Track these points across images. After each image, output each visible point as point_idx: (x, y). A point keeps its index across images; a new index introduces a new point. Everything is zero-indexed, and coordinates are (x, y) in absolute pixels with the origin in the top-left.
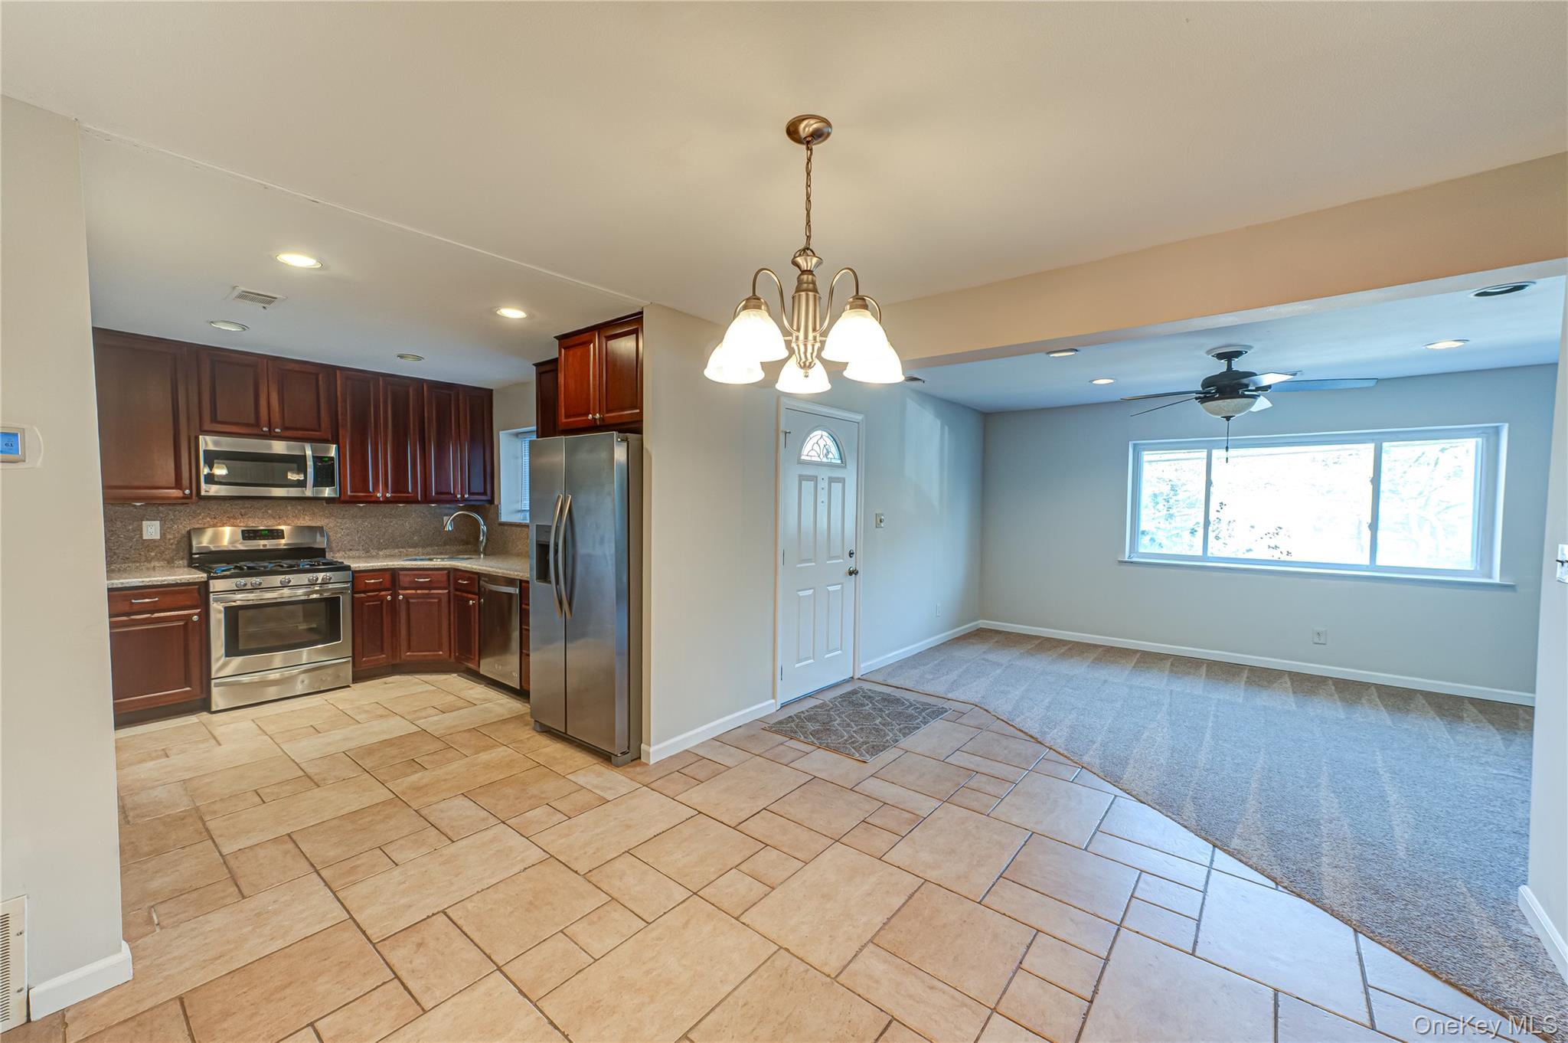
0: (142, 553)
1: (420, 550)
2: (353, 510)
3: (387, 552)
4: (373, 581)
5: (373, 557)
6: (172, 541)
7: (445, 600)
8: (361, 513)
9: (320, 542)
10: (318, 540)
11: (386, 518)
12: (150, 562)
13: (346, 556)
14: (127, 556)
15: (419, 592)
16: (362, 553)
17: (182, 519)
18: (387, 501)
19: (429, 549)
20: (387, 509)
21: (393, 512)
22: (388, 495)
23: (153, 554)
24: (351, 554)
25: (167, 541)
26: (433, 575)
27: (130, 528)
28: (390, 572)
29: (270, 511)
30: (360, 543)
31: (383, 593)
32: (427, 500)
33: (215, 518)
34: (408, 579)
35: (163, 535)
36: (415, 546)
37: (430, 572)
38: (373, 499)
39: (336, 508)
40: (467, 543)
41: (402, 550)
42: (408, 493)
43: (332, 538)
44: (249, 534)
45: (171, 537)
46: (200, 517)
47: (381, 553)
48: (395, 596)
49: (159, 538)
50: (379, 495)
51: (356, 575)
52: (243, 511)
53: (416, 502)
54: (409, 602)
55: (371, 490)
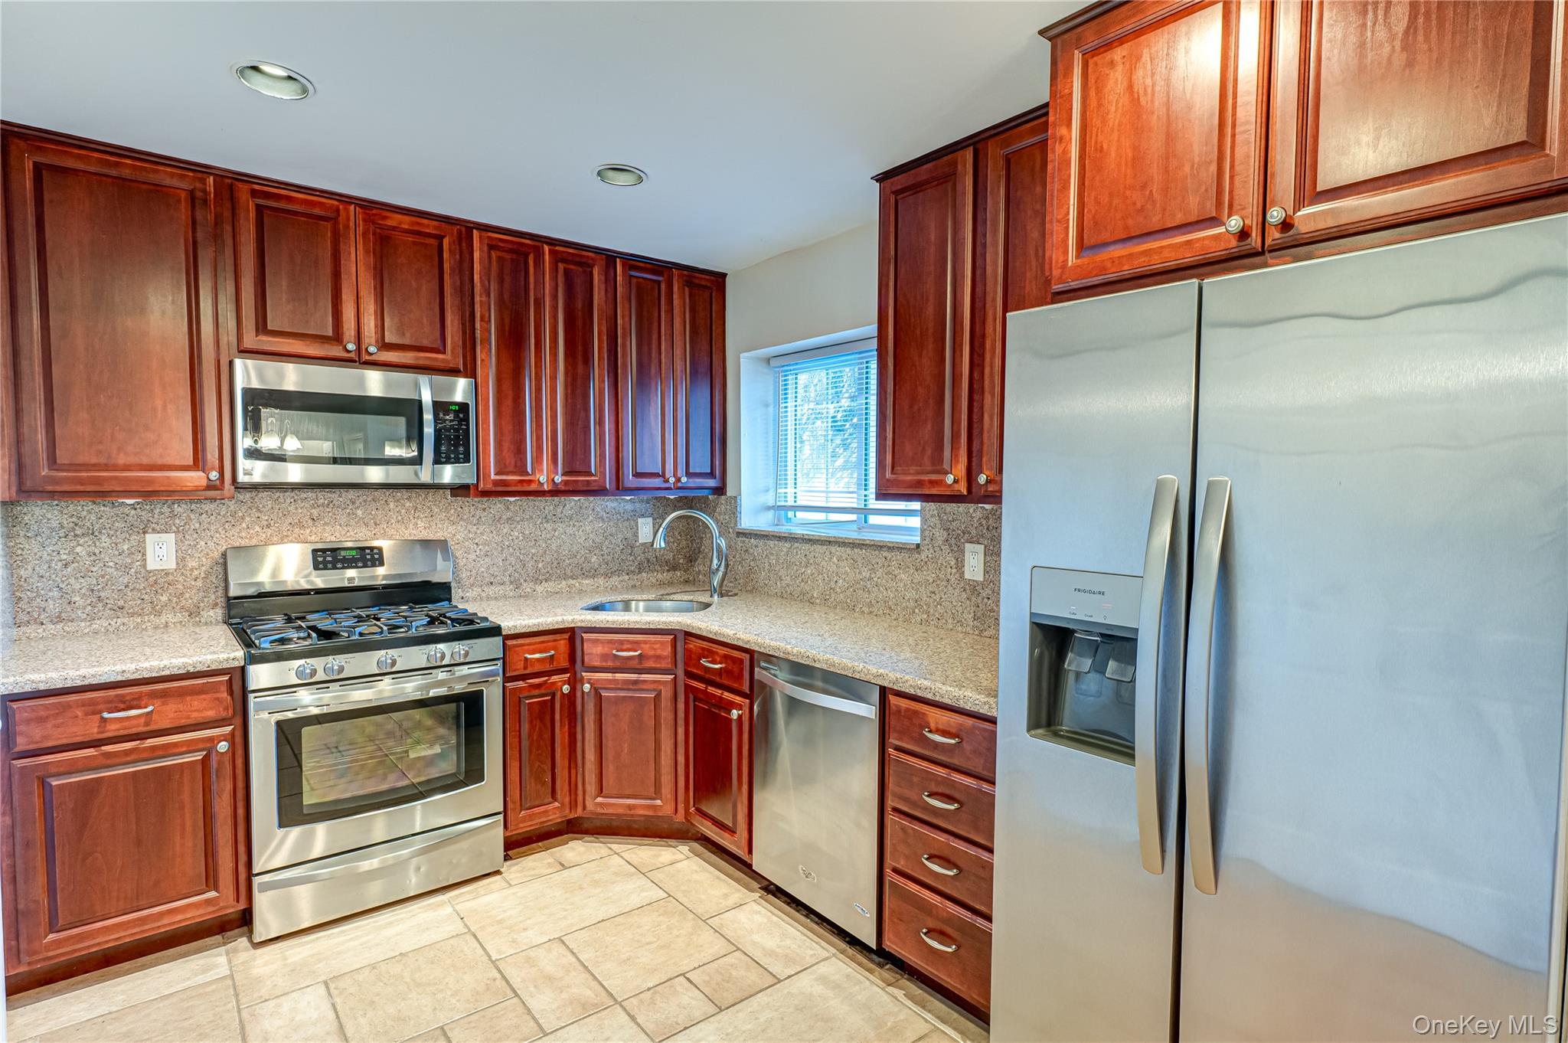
0: (146, 597)
1: (601, 581)
2: (497, 505)
3: (550, 586)
4: (537, 656)
5: (526, 596)
6: (196, 573)
7: (667, 693)
8: (509, 514)
9: (441, 573)
10: (438, 568)
11: (547, 522)
12: (159, 614)
13: (484, 595)
14: (121, 603)
15: (619, 676)
16: (508, 589)
17: (213, 528)
18: (555, 492)
19: (615, 580)
20: (547, 504)
21: (559, 510)
22: (558, 479)
23: (164, 598)
24: (491, 591)
25: (188, 573)
26: (645, 642)
27: (125, 547)
28: (566, 636)
29: (359, 512)
30: (505, 571)
31: (555, 678)
32: (620, 488)
33: (268, 526)
34: (599, 650)
35: (181, 560)
36: (593, 574)
37: (640, 637)
38: (533, 487)
39: (470, 506)
41: (572, 582)
42: (590, 474)
43: (462, 562)
44: (326, 558)
45: (194, 564)
46: (244, 525)
47: (539, 588)
48: (574, 682)
49: (174, 566)
50: (543, 479)
51: (509, 643)
52: (315, 512)
53: (599, 491)
54: (601, 695)
55: (529, 470)
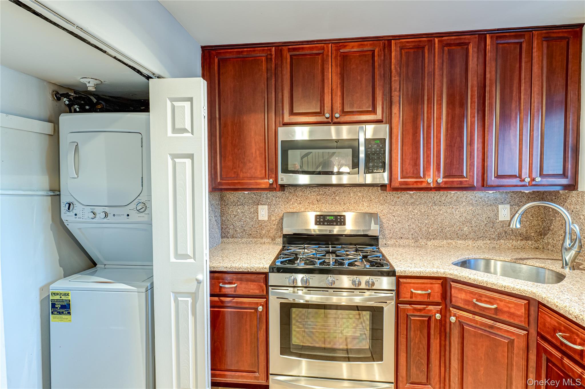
0: (258, 231)
1: (470, 242)
2: (406, 196)
3: (436, 242)
4: (419, 292)
5: (420, 247)
6: (274, 222)
7: (520, 344)
8: (413, 200)
9: (374, 229)
10: (372, 228)
11: (435, 205)
12: (262, 238)
13: (397, 243)
14: (250, 232)
15: (477, 318)
16: (411, 242)
17: (280, 203)
18: (438, 188)
19: (480, 243)
20: (436, 196)
21: (443, 199)
22: (440, 180)
23: (264, 232)
24: (401, 242)
25: (272, 222)
26: (501, 300)
27: (252, 210)
28: (440, 282)
29: (337, 198)
30: (409, 231)
31: (430, 307)
32: (484, 185)
33: (300, 203)
34: (463, 296)
35: (269, 217)
36: (465, 237)
37: (496, 295)
38: (424, 185)
39: (390, 196)
40: (527, 238)
41: (450, 241)
42: (462, 176)
43: (386, 225)
44: (321, 220)
45: (274, 219)
46: (291, 203)
47: (429, 243)
48: (445, 313)
49: (267, 219)
50: (430, 180)
51: (401, 280)
52: (318, 197)
53: (470, 188)
54: (464, 327)
55: (422, 175)
